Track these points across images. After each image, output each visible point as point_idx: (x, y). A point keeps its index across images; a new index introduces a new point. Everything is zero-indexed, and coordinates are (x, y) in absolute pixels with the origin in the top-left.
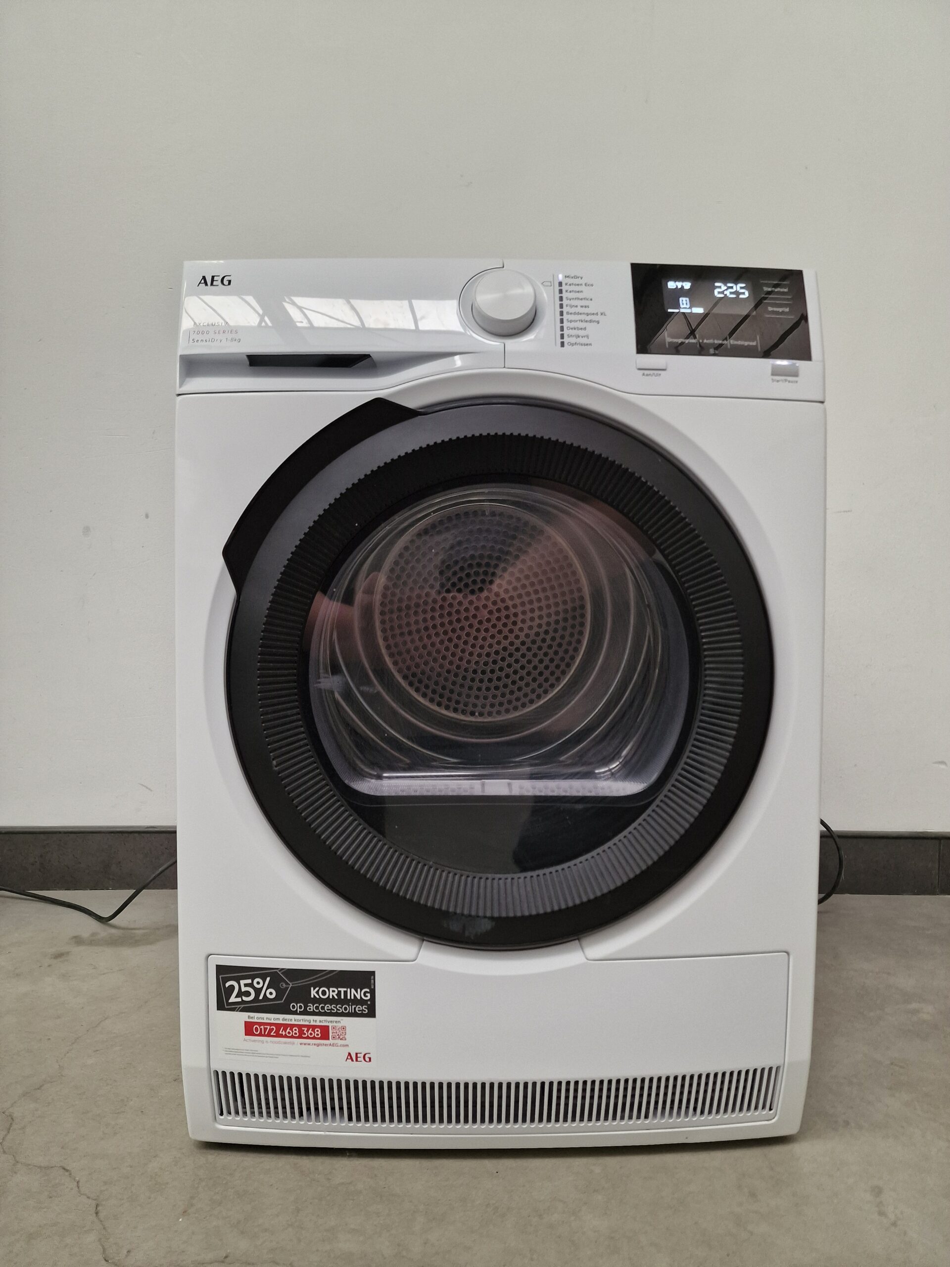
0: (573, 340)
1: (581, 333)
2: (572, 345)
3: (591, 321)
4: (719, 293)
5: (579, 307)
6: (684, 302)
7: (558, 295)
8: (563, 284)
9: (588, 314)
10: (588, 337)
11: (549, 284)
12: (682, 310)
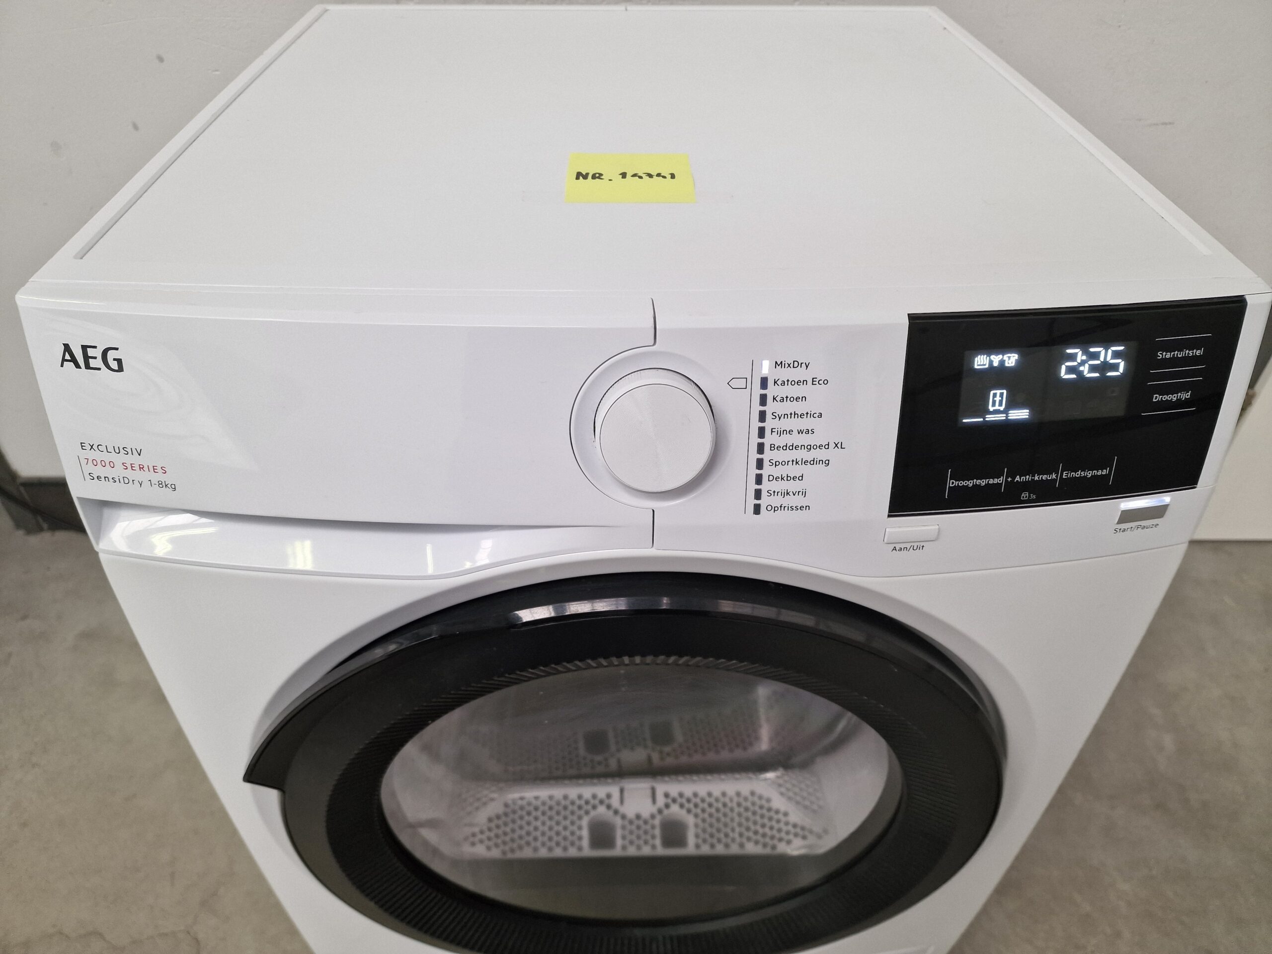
0: (776, 501)
1: (792, 486)
2: (775, 509)
3: (813, 462)
4: (1070, 370)
5: (795, 432)
6: (997, 398)
7: (757, 408)
8: (770, 383)
9: (809, 448)
10: (804, 494)
11: (741, 384)
12: (990, 418)
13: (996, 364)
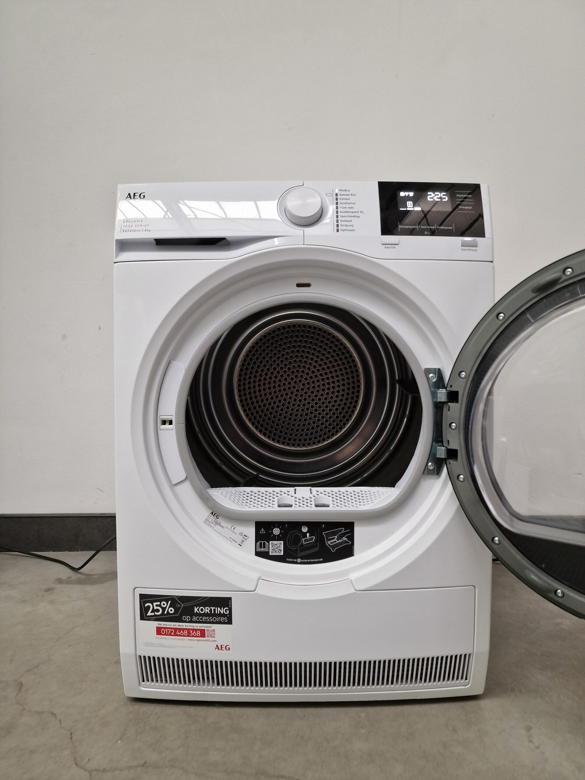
0: (344, 228)
1: (349, 223)
2: (344, 230)
3: (354, 216)
4: (430, 198)
5: (348, 208)
6: (410, 204)
7: (335, 201)
8: (338, 195)
9: (353, 212)
10: (353, 226)
11: (330, 195)
12: (408, 209)
13: (407, 195)
